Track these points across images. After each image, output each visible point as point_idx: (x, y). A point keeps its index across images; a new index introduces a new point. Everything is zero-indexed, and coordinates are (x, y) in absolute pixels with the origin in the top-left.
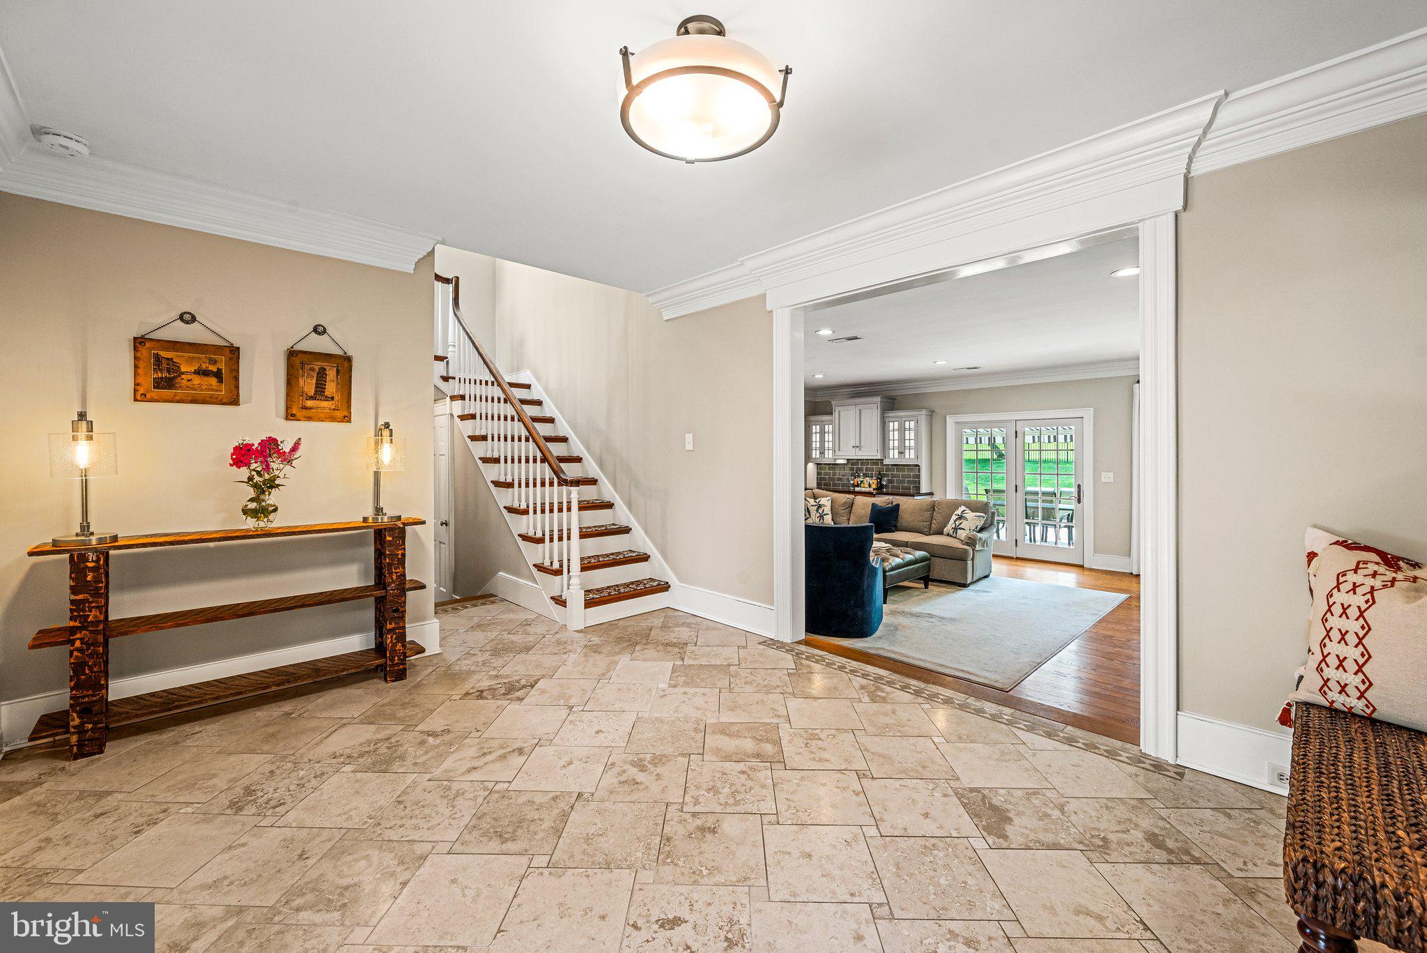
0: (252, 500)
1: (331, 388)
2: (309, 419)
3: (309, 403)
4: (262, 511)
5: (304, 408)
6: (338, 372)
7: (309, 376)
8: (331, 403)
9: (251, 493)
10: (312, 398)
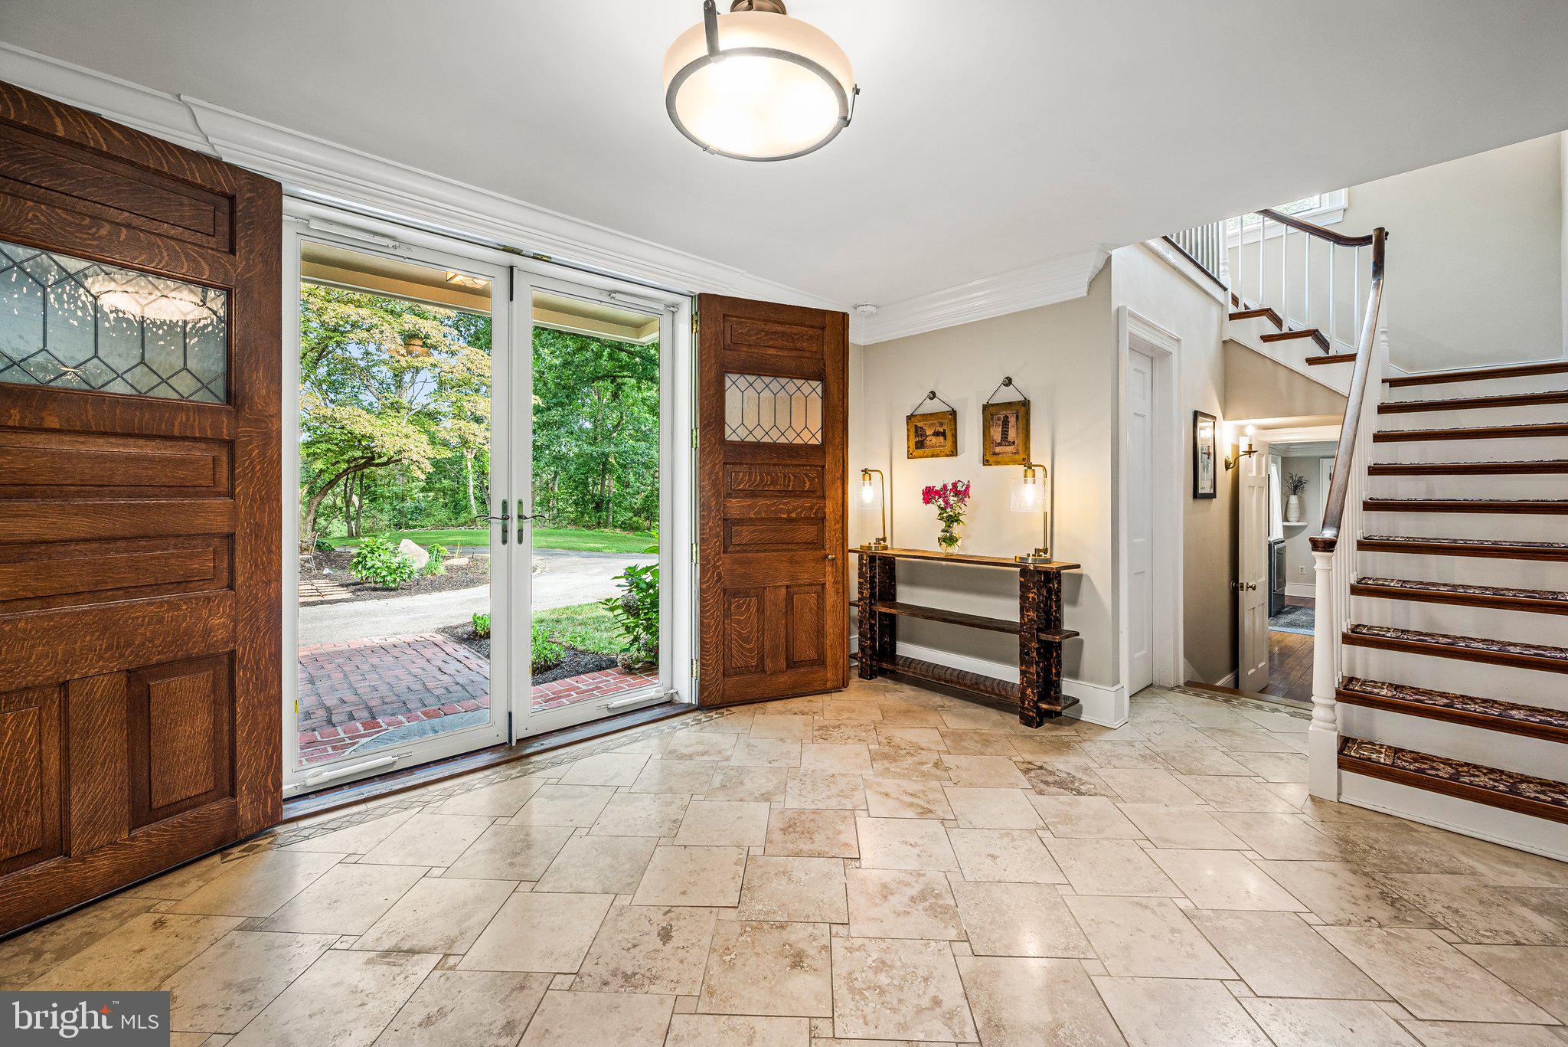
0: (943, 531)
1: (1012, 434)
2: (998, 463)
3: (998, 449)
4: (950, 540)
5: (995, 454)
6: (1017, 417)
7: (998, 425)
8: (1012, 447)
9: (942, 525)
10: (1000, 444)
